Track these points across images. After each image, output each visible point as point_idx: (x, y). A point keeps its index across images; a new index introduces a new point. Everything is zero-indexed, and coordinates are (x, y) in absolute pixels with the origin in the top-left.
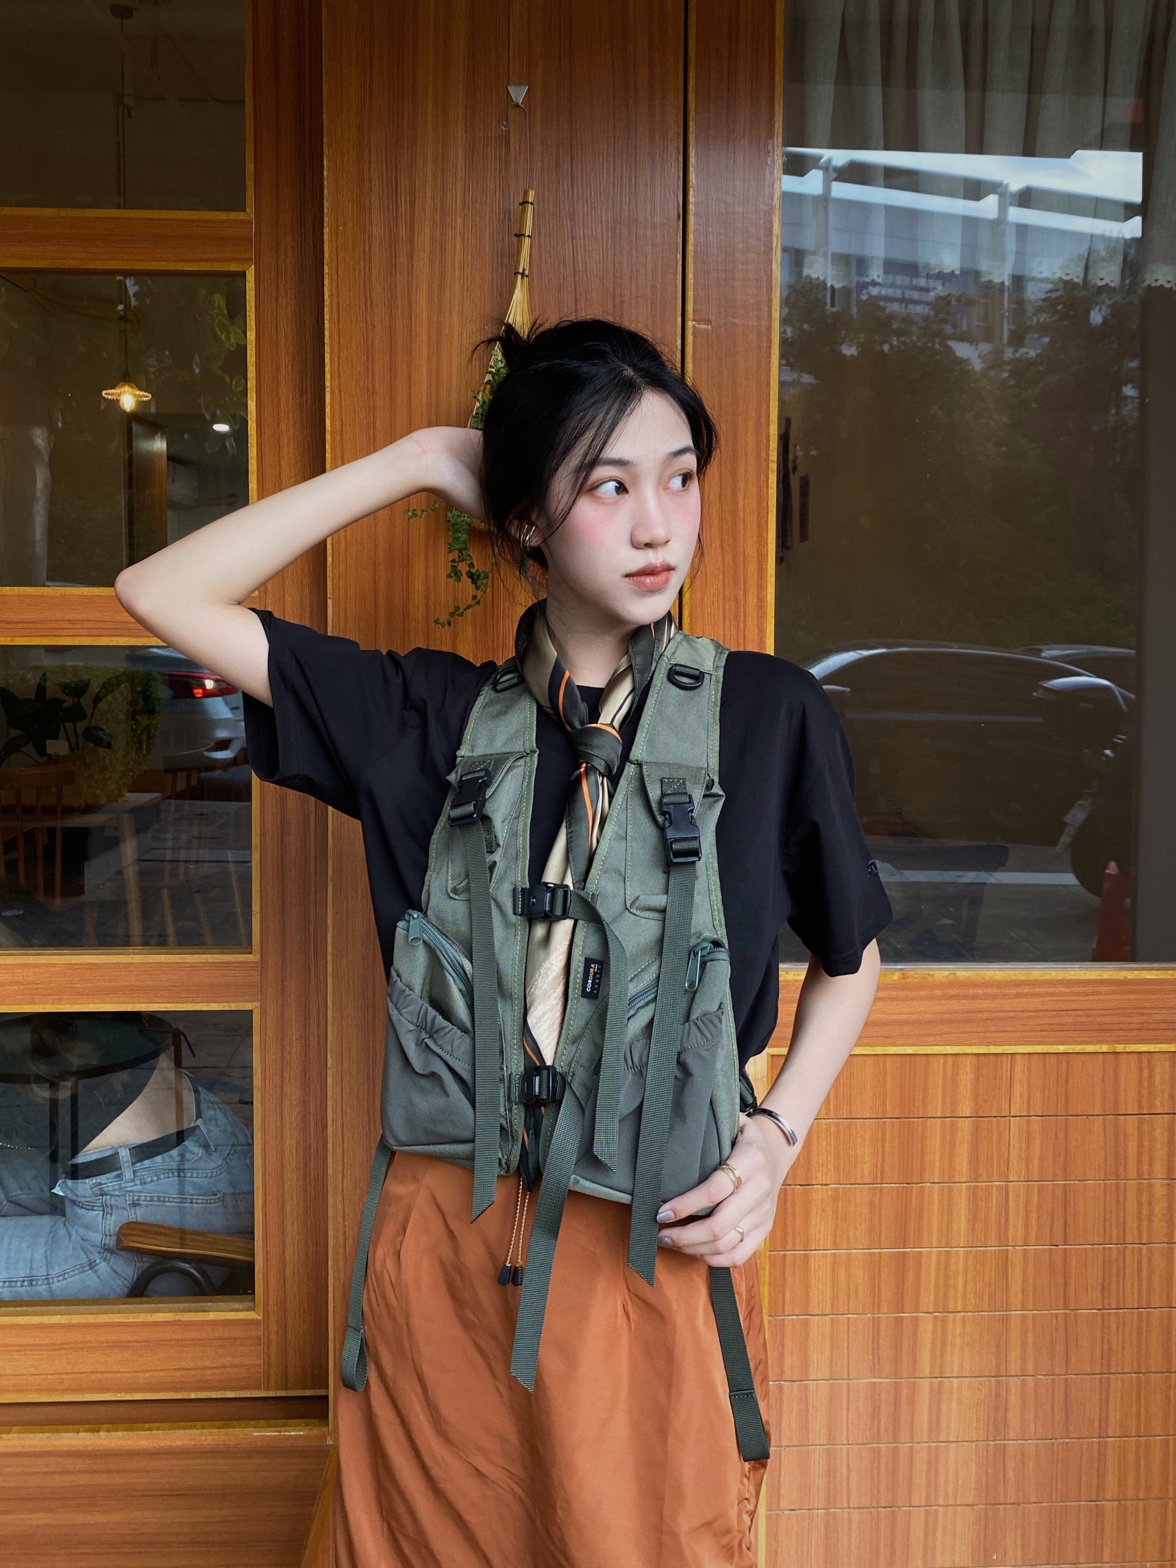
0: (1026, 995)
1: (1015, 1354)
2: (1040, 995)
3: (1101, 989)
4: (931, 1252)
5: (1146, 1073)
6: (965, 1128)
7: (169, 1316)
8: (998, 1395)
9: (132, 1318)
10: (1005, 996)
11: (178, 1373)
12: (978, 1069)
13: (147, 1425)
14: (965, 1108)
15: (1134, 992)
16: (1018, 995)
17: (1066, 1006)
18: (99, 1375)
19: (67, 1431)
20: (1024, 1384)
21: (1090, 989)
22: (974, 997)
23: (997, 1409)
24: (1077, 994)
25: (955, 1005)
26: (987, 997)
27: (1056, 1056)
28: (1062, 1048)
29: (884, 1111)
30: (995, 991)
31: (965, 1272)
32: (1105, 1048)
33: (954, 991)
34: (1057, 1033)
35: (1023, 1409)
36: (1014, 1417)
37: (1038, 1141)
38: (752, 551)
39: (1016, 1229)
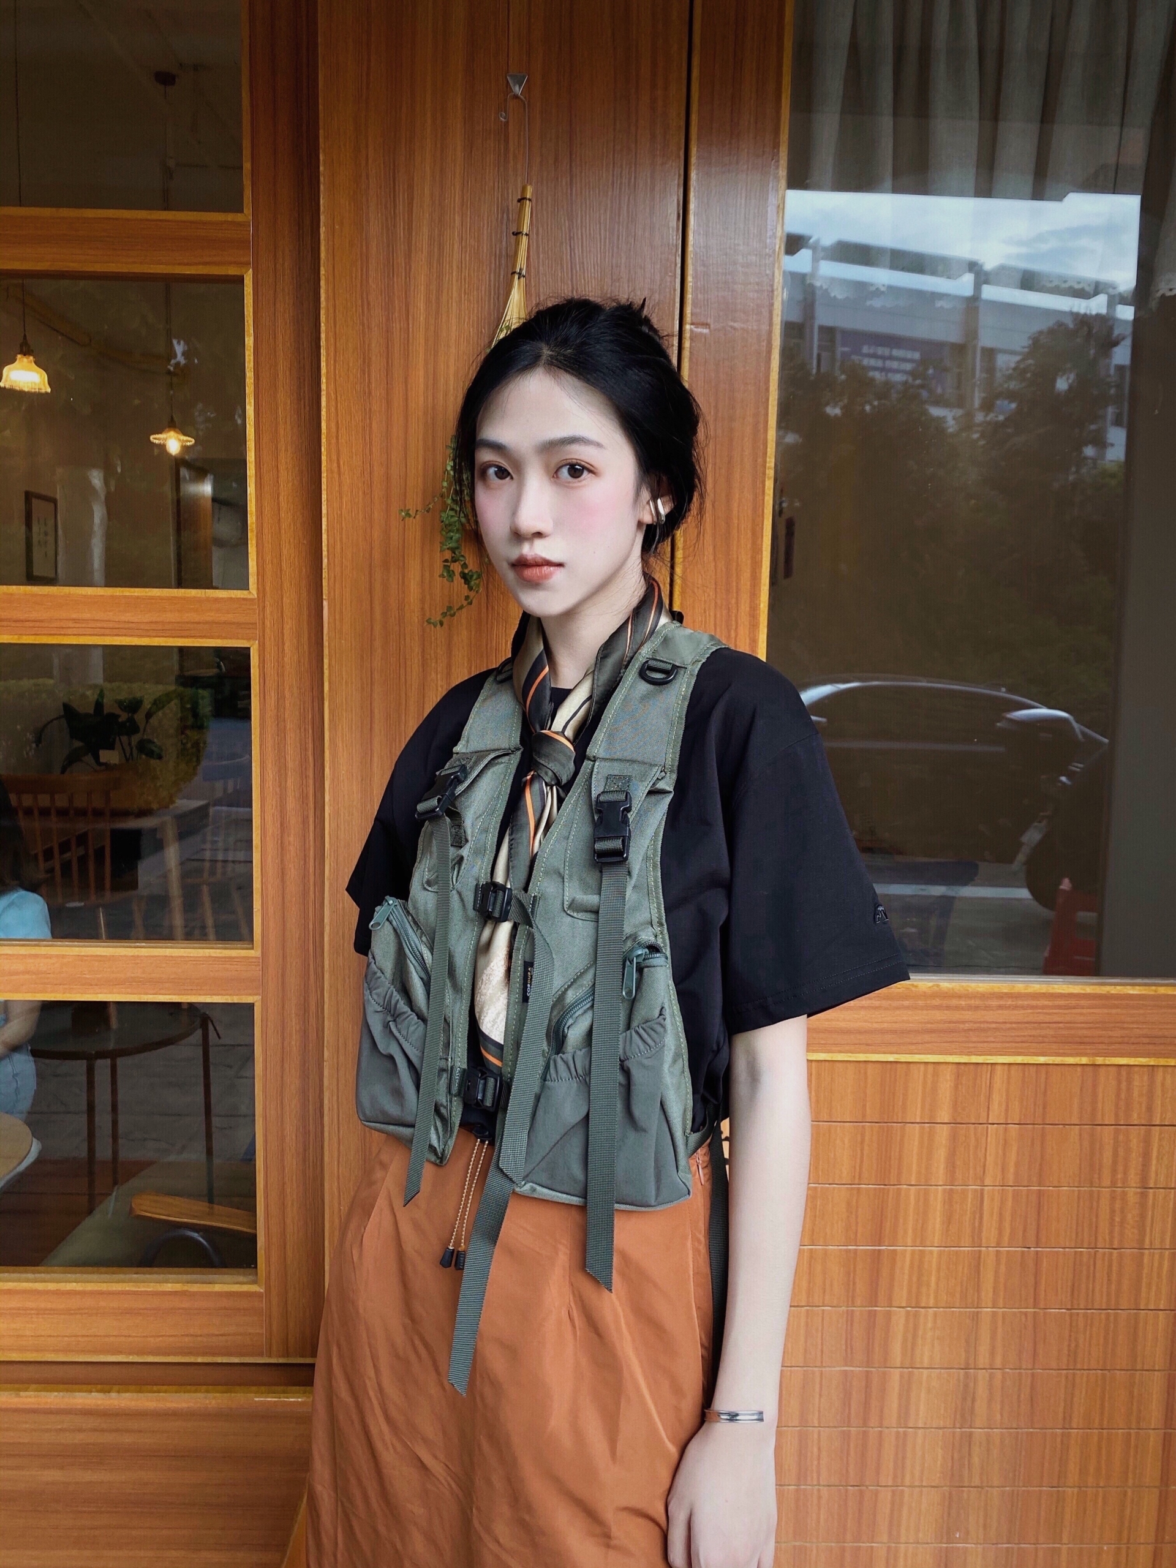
0: (1008, 1008)
1: (984, 1349)
2: (1023, 1007)
3: (1083, 1002)
4: (906, 1249)
5: (1124, 1085)
6: (943, 1133)
7: (178, 1287)
8: (966, 1386)
9: (142, 1288)
10: (987, 1008)
11: (186, 1339)
12: (958, 1076)
13: (155, 1388)
14: (944, 1115)
15: (1117, 1007)
16: (1000, 1007)
17: (1047, 1018)
18: (112, 1339)
19: (80, 1391)
20: (991, 1377)
21: (1073, 1002)
22: (958, 1008)
23: (964, 1399)
24: (1059, 1007)
25: (938, 1015)
26: (969, 1008)
27: (1035, 1067)
28: (1042, 1060)
29: (864, 1116)
30: (978, 1002)
31: (939, 1270)
32: (1084, 1060)
33: (937, 1002)
34: (1039, 1044)
35: (990, 1400)
36: (981, 1407)
37: (1015, 1148)
38: (745, 558)
39: (989, 1233)
